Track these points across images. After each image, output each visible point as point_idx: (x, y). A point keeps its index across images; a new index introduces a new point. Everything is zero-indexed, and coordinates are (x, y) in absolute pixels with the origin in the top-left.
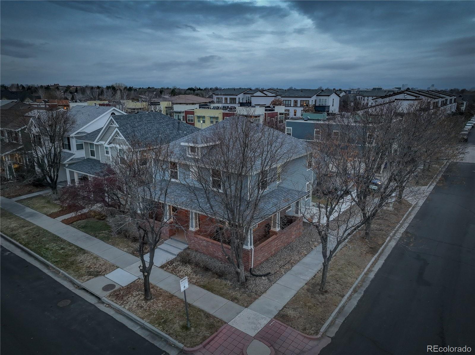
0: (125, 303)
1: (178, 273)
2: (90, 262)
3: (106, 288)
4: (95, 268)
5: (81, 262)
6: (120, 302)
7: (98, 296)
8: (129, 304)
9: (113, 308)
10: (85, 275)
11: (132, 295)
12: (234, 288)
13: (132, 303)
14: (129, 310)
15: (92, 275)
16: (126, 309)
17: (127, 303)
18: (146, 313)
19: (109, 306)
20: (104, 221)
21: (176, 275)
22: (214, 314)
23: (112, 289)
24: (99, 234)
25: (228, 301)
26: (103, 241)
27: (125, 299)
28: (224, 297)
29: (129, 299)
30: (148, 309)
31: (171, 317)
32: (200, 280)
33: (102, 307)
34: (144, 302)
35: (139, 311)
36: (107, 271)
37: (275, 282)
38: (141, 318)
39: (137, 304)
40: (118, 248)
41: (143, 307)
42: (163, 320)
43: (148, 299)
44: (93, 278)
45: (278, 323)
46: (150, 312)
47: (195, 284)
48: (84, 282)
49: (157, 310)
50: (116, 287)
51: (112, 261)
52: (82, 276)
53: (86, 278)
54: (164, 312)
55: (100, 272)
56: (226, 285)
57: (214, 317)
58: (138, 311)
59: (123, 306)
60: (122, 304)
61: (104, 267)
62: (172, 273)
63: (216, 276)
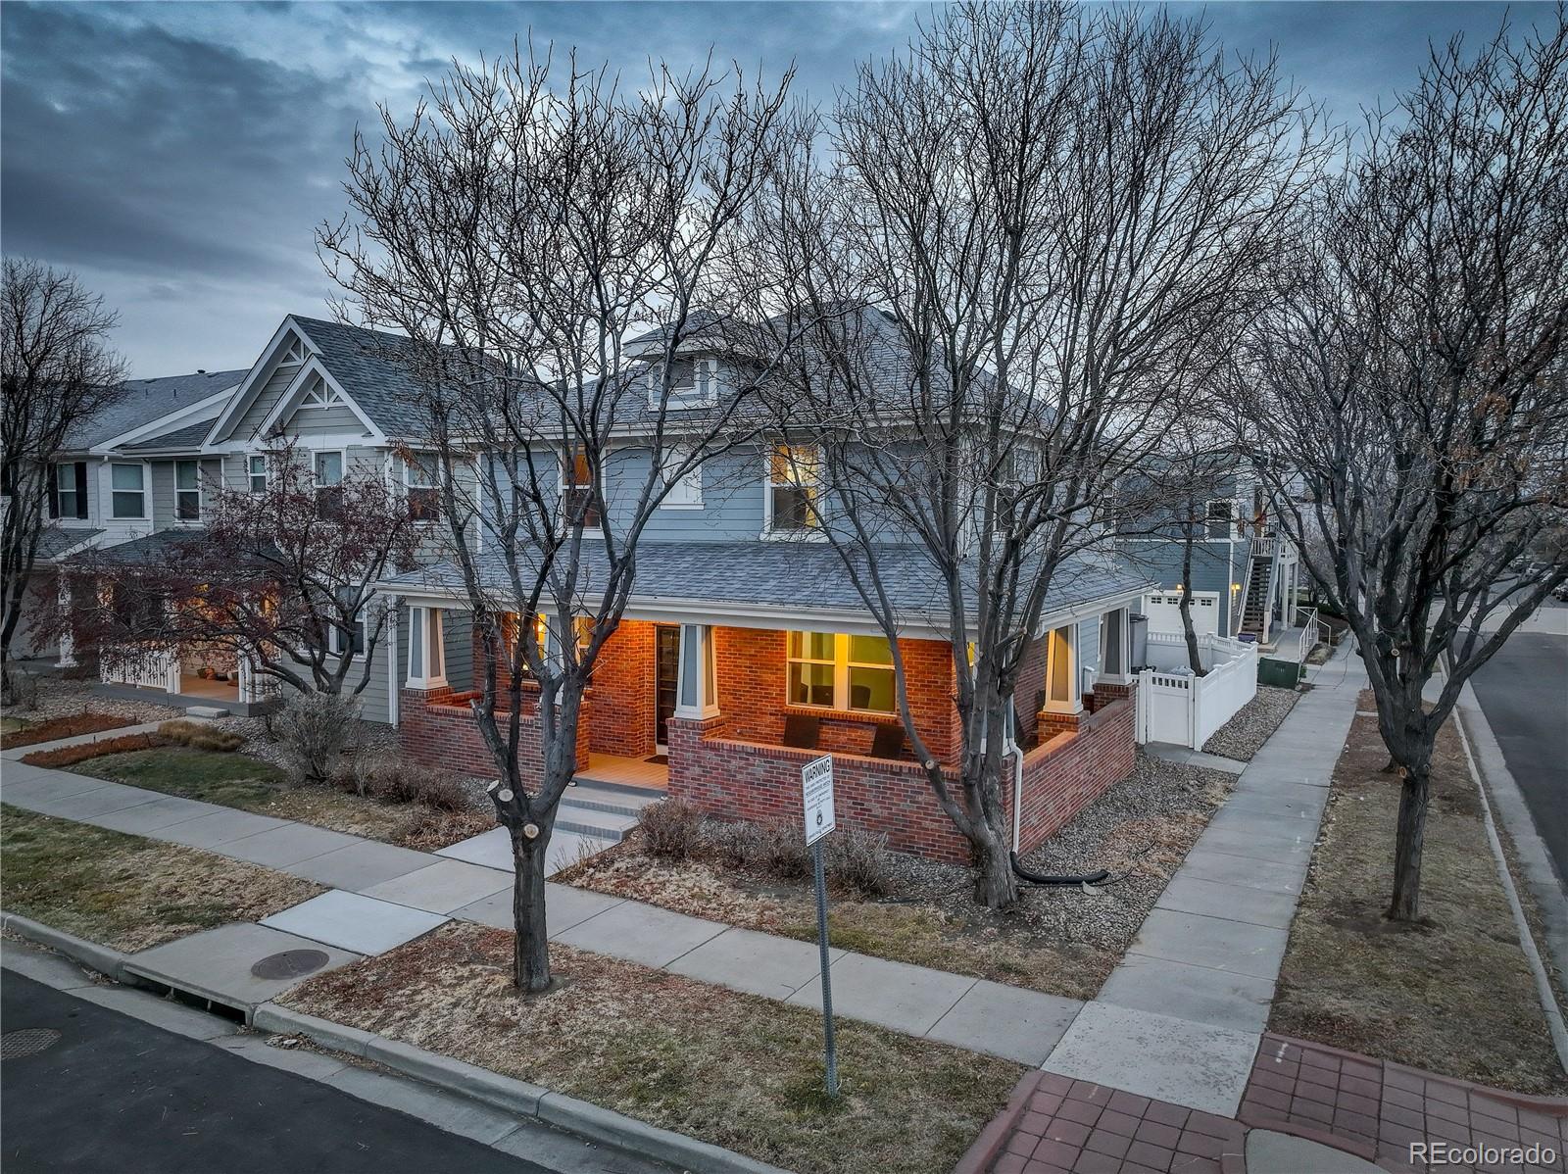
0: (402, 1019)
1: (653, 892)
2: (173, 873)
3: (274, 967)
4: (204, 893)
5: (125, 875)
6: (368, 1017)
7: (231, 999)
8: (424, 1014)
9: (330, 1051)
10: (149, 925)
11: (435, 981)
12: (972, 928)
13: (445, 1012)
14: (431, 1043)
15: (190, 921)
16: (409, 1041)
17: (415, 1015)
18: (540, 1052)
19: (304, 1040)
20: (233, 754)
21: (646, 900)
22: (936, 1035)
23: (309, 968)
24: (212, 788)
25: (973, 980)
26: (239, 808)
27: (396, 999)
28: (941, 968)
29: (419, 997)
30: (545, 1029)
31: (699, 1058)
32: (780, 910)
33: (256, 1051)
34: (511, 1001)
35: (498, 1046)
36: (269, 902)
37: (1151, 907)
38: (514, 1075)
39: (474, 1016)
40: (317, 826)
41: (516, 1024)
42: (655, 1075)
43: (534, 985)
44: (195, 931)
45: (1309, 1049)
46: (565, 1044)
47: (761, 930)
48: (142, 950)
49: (600, 1033)
50: (331, 959)
51: (294, 871)
52: (131, 928)
53: (155, 932)
54: (648, 1036)
55: (234, 907)
56: (921, 921)
57: (945, 1048)
58: (490, 1045)
59: (388, 1032)
60: (382, 1023)
61: (251, 888)
62: (624, 896)
63: (856, 892)
